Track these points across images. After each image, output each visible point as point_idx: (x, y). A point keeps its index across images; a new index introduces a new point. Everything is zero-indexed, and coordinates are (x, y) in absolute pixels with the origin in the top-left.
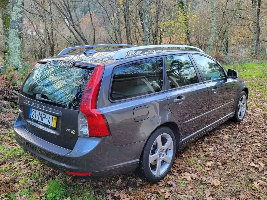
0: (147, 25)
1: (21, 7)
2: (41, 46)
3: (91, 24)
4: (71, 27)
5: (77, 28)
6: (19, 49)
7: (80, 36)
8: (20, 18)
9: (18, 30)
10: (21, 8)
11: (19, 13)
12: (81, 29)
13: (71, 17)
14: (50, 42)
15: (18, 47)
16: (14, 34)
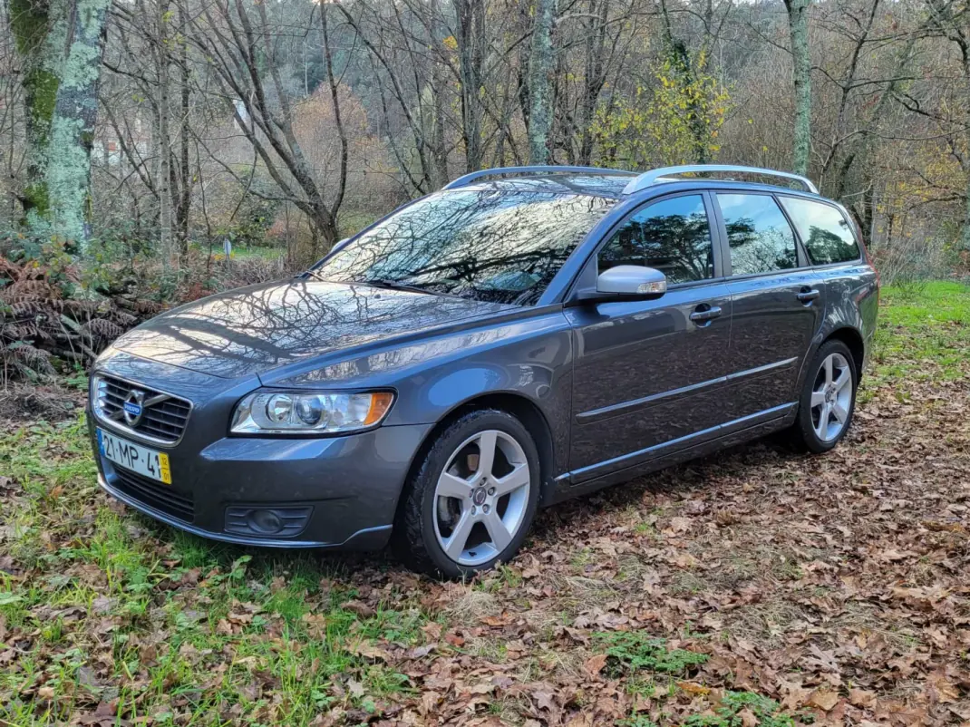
0: (538, 123)
1: (96, 43)
2: (136, 202)
3: (335, 125)
4: (257, 130)
5: (281, 137)
6: (82, 186)
7: (291, 165)
8: (91, 80)
9: (81, 123)
10: (98, 47)
11: (89, 62)
12: (295, 142)
13: (259, 94)
14: (174, 188)
15: (80, 178)
16: (67, 133)
